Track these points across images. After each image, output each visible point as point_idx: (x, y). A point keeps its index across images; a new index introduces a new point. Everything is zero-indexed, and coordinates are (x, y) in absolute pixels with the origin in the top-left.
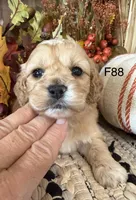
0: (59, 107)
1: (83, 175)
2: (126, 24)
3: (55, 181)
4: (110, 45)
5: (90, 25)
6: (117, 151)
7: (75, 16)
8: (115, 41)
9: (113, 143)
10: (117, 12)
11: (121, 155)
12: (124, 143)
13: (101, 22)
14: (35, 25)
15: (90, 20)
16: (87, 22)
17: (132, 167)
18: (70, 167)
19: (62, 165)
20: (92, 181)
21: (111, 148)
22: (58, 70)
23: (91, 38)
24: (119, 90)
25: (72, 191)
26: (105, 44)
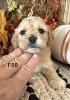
0: (34, 47)
1: (44, 83)
2: (64, 10)
3: (31, 86)
4: (57, 20)
5: (46, 11)
6: (60, 73)
7: (39, 6)
8: (58, 19)
9: (58, 68)
10: (60, 4)
11: (62, 75)
12: (64, 69)
13: (52, 9)
14: (19, 11)
15: (46, 9)
16: (45, 9)
17: (68, 80)
18: (38, 80)
19: (33, 79)
20: (48, 87)
21: (58, 71)
22: (33, 30)
23: (47, 17)
24: (61, 43)
25: (39, 91)
26: (54, 20)
